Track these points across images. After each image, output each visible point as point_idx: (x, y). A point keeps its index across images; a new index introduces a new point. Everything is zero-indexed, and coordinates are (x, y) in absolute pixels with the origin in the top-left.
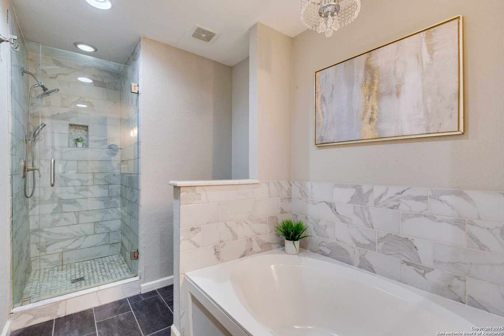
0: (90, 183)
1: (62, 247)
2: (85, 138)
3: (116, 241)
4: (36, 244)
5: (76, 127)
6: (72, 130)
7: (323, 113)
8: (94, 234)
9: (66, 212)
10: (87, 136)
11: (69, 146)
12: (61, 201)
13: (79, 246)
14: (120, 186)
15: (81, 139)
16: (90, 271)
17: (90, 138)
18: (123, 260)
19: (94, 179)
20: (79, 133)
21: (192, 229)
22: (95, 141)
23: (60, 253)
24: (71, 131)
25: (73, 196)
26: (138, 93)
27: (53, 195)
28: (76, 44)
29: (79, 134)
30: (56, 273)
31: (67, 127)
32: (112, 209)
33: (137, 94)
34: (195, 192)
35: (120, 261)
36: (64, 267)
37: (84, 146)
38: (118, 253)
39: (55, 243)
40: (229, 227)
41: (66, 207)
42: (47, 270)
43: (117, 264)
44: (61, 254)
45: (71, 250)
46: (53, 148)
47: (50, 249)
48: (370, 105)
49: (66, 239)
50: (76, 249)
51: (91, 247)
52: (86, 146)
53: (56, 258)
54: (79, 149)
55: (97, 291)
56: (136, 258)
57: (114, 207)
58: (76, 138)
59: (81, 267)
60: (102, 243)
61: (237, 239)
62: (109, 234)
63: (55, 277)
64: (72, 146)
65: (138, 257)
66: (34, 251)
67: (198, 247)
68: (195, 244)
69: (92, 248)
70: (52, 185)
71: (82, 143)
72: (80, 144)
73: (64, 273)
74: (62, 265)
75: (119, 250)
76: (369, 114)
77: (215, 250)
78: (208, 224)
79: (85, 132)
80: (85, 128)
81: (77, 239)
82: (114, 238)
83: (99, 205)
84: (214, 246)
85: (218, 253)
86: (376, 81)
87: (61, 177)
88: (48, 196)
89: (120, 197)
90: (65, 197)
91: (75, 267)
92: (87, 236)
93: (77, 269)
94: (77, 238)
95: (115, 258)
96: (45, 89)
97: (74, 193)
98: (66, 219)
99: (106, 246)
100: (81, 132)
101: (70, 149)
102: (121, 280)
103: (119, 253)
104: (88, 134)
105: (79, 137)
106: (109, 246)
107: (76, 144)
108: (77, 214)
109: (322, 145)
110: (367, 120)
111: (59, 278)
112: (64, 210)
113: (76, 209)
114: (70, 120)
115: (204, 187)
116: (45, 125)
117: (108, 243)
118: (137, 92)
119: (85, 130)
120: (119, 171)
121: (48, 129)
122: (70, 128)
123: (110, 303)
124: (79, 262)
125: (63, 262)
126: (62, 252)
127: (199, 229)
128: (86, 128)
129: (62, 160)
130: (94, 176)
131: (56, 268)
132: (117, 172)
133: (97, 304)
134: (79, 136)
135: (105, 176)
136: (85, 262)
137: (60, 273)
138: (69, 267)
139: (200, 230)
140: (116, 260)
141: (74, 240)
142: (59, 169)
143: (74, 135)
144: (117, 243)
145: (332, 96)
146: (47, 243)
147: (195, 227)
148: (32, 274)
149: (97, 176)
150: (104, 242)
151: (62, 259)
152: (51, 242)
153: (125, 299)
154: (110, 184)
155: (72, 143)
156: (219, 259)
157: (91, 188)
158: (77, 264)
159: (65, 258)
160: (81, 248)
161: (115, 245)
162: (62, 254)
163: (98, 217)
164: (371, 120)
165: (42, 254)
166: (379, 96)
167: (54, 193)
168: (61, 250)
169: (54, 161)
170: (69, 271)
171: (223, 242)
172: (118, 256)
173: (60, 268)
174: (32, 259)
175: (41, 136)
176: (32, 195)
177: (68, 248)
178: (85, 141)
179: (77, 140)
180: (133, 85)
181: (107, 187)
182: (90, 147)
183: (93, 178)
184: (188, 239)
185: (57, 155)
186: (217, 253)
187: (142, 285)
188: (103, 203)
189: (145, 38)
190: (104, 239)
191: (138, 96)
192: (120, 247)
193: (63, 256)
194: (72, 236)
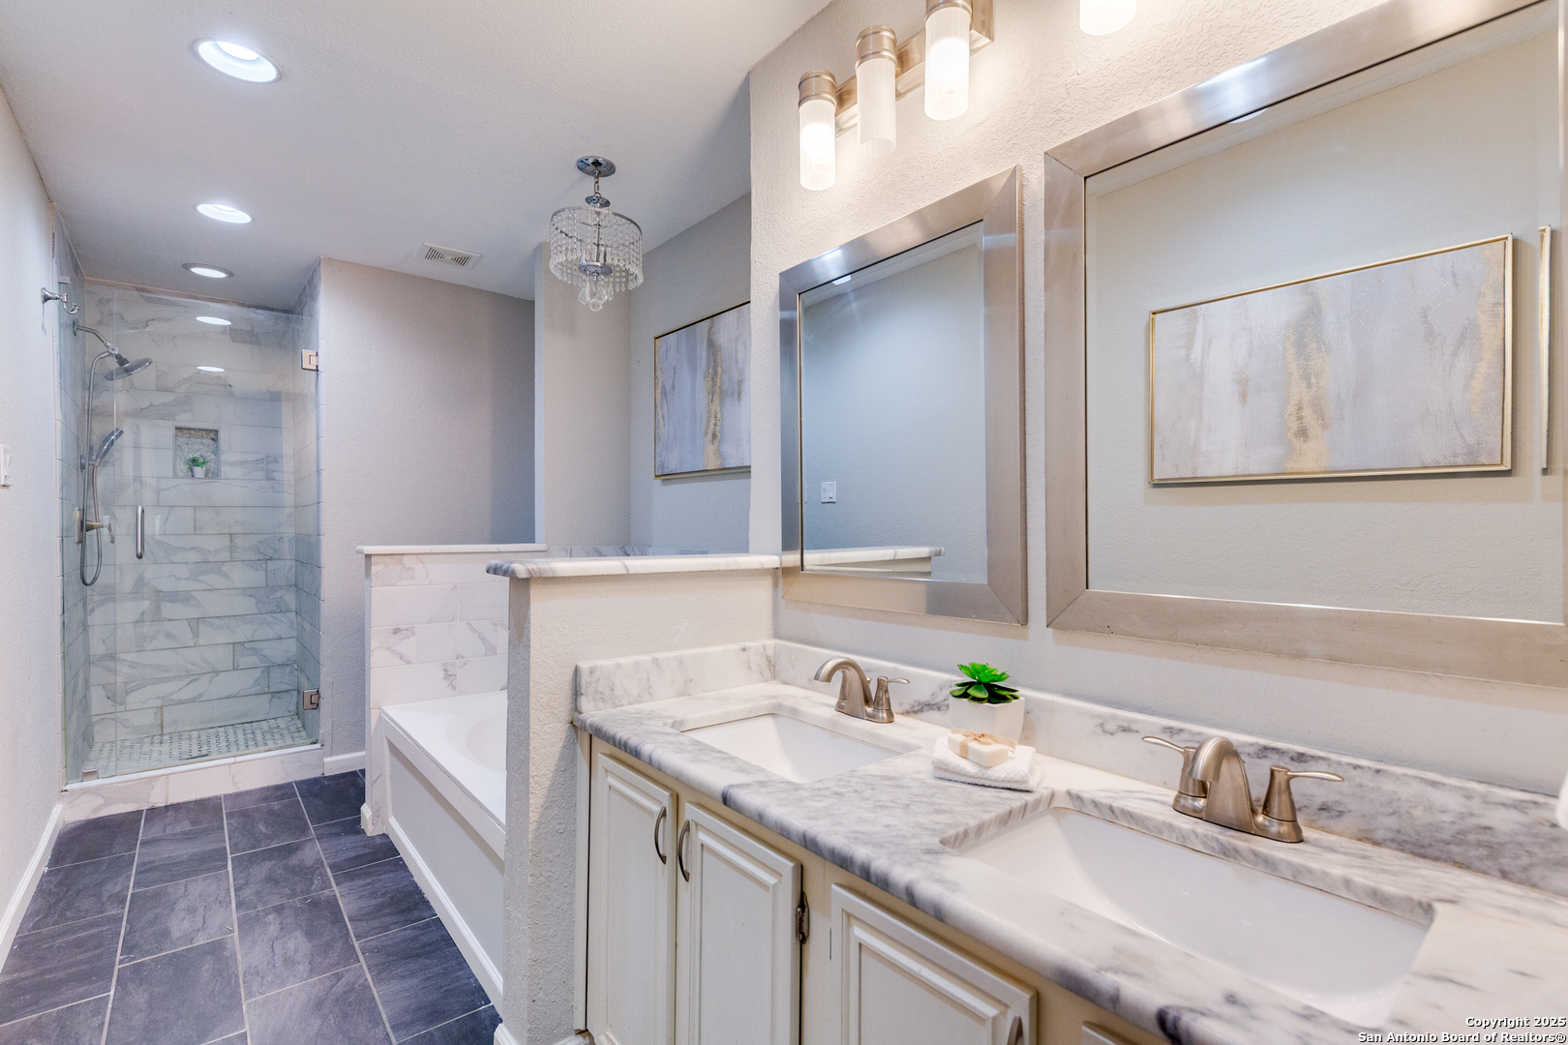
0: (225, 556)
1: (161, 695)
2: (211, 457)
3: (285, 687)
4: (104, 686)
5: (190, 434)
6: (181, 440)
7: (663, 417)
8: (234, 669)
9: (170, 620)
10: (216, 452)
11: (175, 476)
12: (161, 597)
13: (200, 695)
14: (293, 563)
15: (201, 460)
16: (224, 744)
17: (223, 457)
18: (300, 725)
19: (232, 548)
20: (197, 446)
21: (396, 631)
22: (233, 464)
23: (155, 710)
24: (178, 443)
25: (183, 586)
26: (317, 370)
27: (140, 582)
28: (187, 267)
29: (199, 448)
30: (147, 748)
31: (171, 433)
32: (275, 615)
33: (314, 373)
34: (403, 565)
35: (293, 728)
36: (166, 738)
37: (210, 475)
38: (288, 714)
39: (145, 686)
40: (476, 632)
41: (169, 609)
42: (128, 743)
43: (285, 732)
44: (159, 711)
45: (182, 702)
46: (138, 479)
47: (133, 700)
48: (713, 410)
49: (170, 679)
50: (193, 700)
51: (227, 698)
52: (213, 475)
53: (147, 719)
54: (199, 481)
55: (229, 764)
56: (315, 706)
57: (281, 612)
58: (191, 456)
59: (204, 738)
60: (253, 691)
61: (495, 653)
62: (268, 670)
63: (146, 754)
64: (182, 475)
65: (318, 705)
66: (98, 703)
67: (409, 662)
68: (401, 658)
69: (229, 700)
70: (140, 557)
71: (204, 468)
72: (199, 471)
73: (166, 747)
74: (161, 735)
75: (293, 708)
76: (711, 430)
77: (445, 670)
78: (429, 622)
79: (212, 442)
80: (212, 435)
81: (195, 680)
82: (282, 680)
83: (243, 605)
84: (443, 664)
85: (452, 678)
86: (719, 369)
87: (158, 542)
88: (127, 584)
89: (293, 589)
90: (167, 585)
91: (190, 738)
92: (217, 672)
93: (195, 741)
94: (193, 678)
95: (282, 723)
96: (121, 361)
97: (187, 579)
98: (169, 635)
99: (261, 697)
100: (202, 443)
101: (178, 481)
102: (281, 748)
103: (292, 713)
104: (217, 447)
105: (197, 455)
106: (269, 696)
107: (191, 470)
108: (195, 624)
109: (666, 477)
110: (710, 436)
111: (155, 755)
112: (164, 615)
113: (193, 613)
114: (177, 418)
115: (420, 557)
116: (122, 432)
117: (266, 690)
118: (315, 368)
119: (213, 439)
120: (292, 530)
121: (127, 439)
122: (176, 436)
123: (258, 789)
124: (198, 730)
125: (162, 729)
126: (162, 707)
127: (411, 631)
128: (214, 435)
129: (158, 505)
130: (231, 541)
131: (148, 740)
132: (289, 531)
133: (231, 790)
134: (199, 453)
135: (259, 542)
136: (214, 730)
137: (157, 747)
138: (175, 739)
139: (413, 633)
140: (282, 725)
141: (188, 680)
142: (155, 524)
143: (186, 450)
144: (287, 691)
145: (673, 387)
146: (129, 686)
147: (401, 627)
148: (96, 748)
149: (239, 541)
150: (257, 688)
151: (162, 721)
152: (135, 684)
153: (290, 785)
154: (271, 559)
155: (183, 467)
156: (454, 688)
157: (225, 568)
158: (194, 734)
159: (167, 719)
160: (205, 698)
161: (282, 695)
162: (162, 711)
163: (243, 632)
164: (714, 436)
165: (120, 708)
166: (723, 395)
167: (141, 577)
168: (159, 703)
169: (143, 511)
170: (176, 745)
171: (463, 657)
172: (289, 719)
173: (157, 739)
174: (95, 719)
175: (114, 453)
176: (95, 579)
177: (174, 697)
178: (212, 464)
179: (194, 462)
180: (306, 353)
181: (264, 566)
182: (223, 476)
183: (231, 546)
184: (388, 648)
185: (148, 496)
186: (448, 676)
187: (325, 760)
188: (253, 600)
189: (330, 260)
190: (257, 682)
191: (318, 375)
192: (294, 701)
193: (162, 715)
194: (185, 673)
